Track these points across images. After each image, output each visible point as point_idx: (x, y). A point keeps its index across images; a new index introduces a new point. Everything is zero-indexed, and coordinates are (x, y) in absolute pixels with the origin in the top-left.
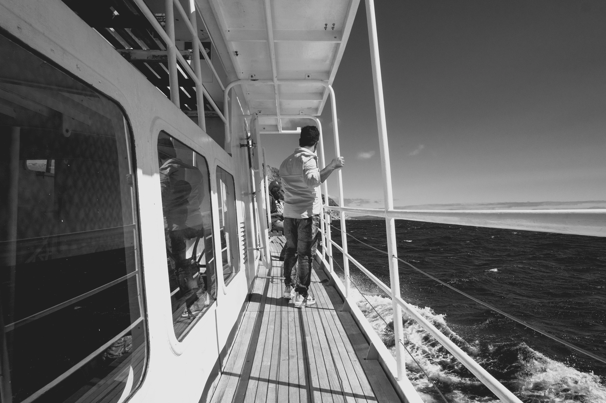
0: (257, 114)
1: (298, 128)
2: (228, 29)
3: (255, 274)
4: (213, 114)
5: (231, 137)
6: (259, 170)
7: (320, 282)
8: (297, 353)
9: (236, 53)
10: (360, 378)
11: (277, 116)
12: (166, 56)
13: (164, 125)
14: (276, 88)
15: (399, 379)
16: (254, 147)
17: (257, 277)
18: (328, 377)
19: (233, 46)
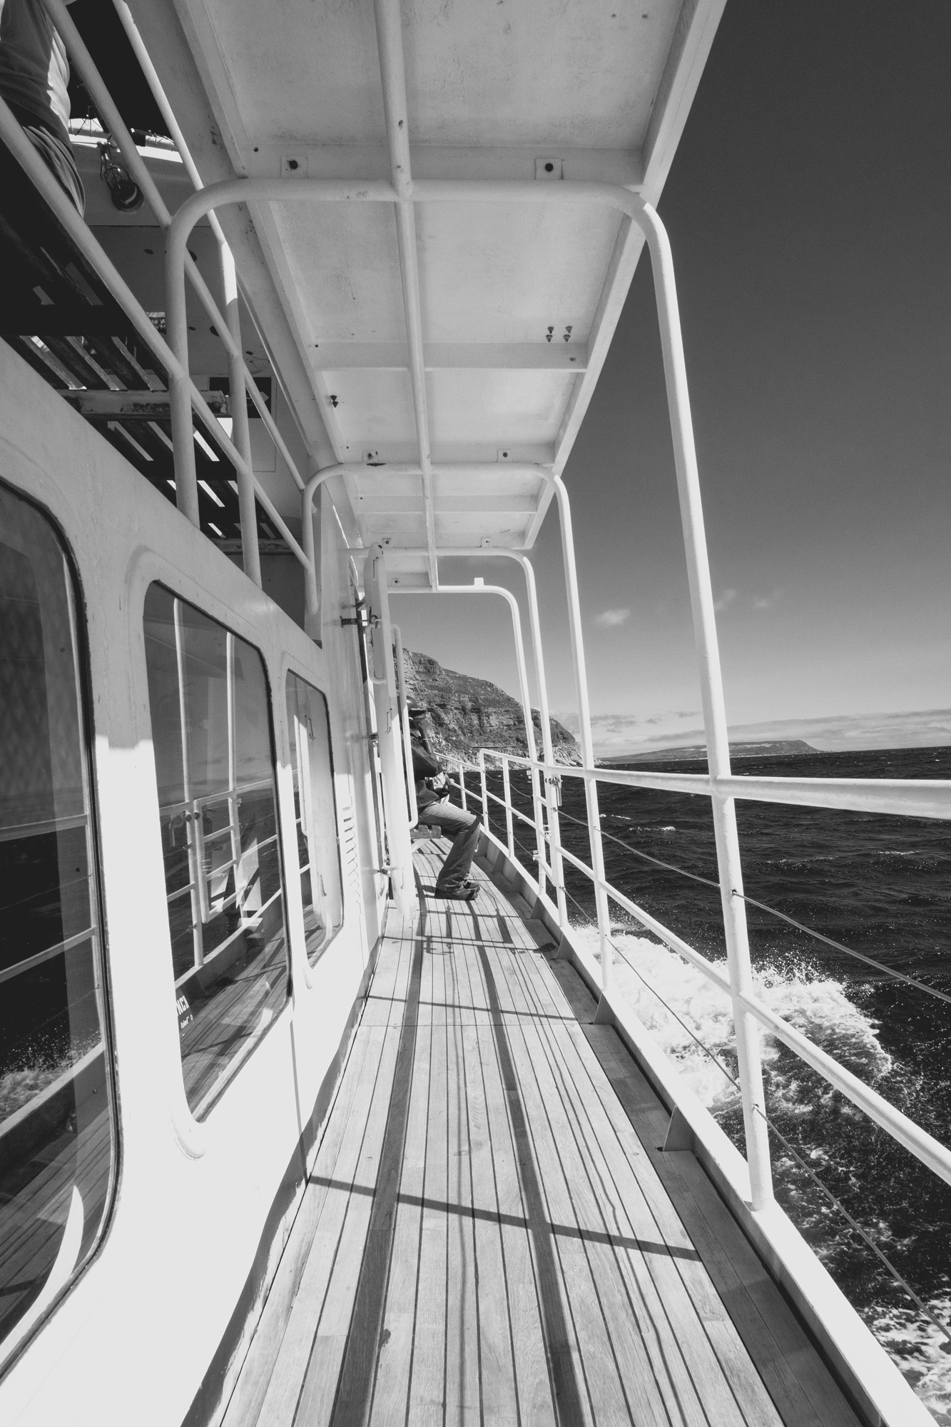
0: (380, 547)
1: (476, 579)
2: (315, 341)
3: (378, 933)
4: (277, 545)
5: (319, 601)
6: (387, 680)
7: (535, 951)
8: (490, 1136)
9: (334, 401)
10: (653, 1200)
11: (427, 550)
12: (166, 406)
13: (160, 569)
14: (427, 483)
15: (755, 1206)
16: (374, 626)
17: (383, 937)
18: (571, 1198)
19: (327, 382)
